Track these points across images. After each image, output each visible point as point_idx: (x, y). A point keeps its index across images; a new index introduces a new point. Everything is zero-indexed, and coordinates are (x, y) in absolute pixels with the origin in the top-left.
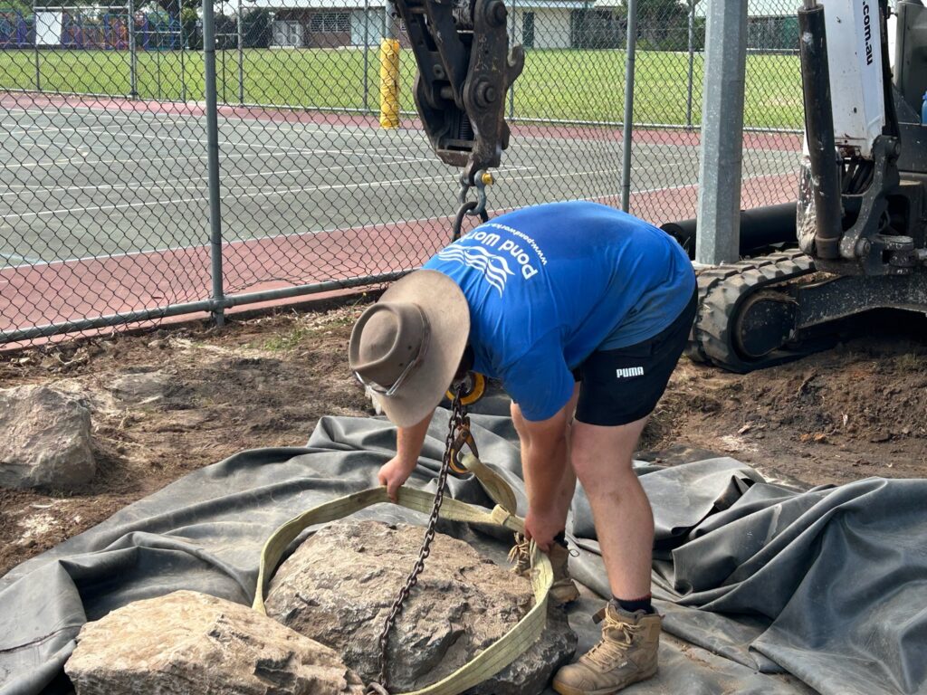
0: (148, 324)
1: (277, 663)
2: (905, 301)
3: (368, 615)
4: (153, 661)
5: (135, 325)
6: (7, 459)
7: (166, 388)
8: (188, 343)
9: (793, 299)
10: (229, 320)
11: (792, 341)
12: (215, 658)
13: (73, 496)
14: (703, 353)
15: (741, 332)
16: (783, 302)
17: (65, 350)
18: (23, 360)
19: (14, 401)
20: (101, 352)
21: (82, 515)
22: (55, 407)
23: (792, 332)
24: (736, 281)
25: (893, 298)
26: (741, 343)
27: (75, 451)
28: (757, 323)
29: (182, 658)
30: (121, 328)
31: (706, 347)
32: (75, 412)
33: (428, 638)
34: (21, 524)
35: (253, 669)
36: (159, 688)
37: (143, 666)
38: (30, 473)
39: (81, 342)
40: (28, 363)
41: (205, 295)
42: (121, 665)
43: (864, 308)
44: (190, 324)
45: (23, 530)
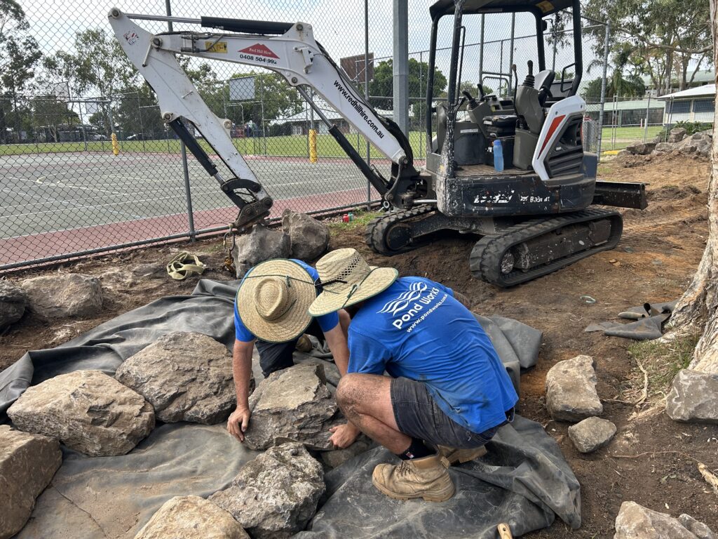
0: (162, 243)
1: (101, 406)
2: (453, 226)
3: (145, 381)
4: (43, 407)
5: (155, 244)
6: (58, 305)
7: (155, 269)
8: (177, 250)
9: (409, 227)
10: (197, 240)
11: (411, 243)
12: (69, 406)
13: (87, 319)
14: (375, 248)
15: (388, 240)
16: (406, 228)
17: (123, 254)
18: (106, 259)
19: (63, 280)
20: (138, 255)
21: (81, 329)
22: (80, 282)
23: (410, 239)
24: (387, 220)
25: (449, 225)
26: (389, 244)
27: (87, 301)
28: (395, 236)
29: (54, 407)
30: (150, 245)
31: (376, 246)
32: (88, 284)
33: (165, 395)
34: (56, 333)
35: (86, 411)
36: (45, 420)
37: (39, 409)
38: (67, 311)
39: (132, 251)
40: (107, 260)
41: (187, 231)
42: (29, 409)
43: (439, 229)
44: (181, 242)
45: (56, 336)
